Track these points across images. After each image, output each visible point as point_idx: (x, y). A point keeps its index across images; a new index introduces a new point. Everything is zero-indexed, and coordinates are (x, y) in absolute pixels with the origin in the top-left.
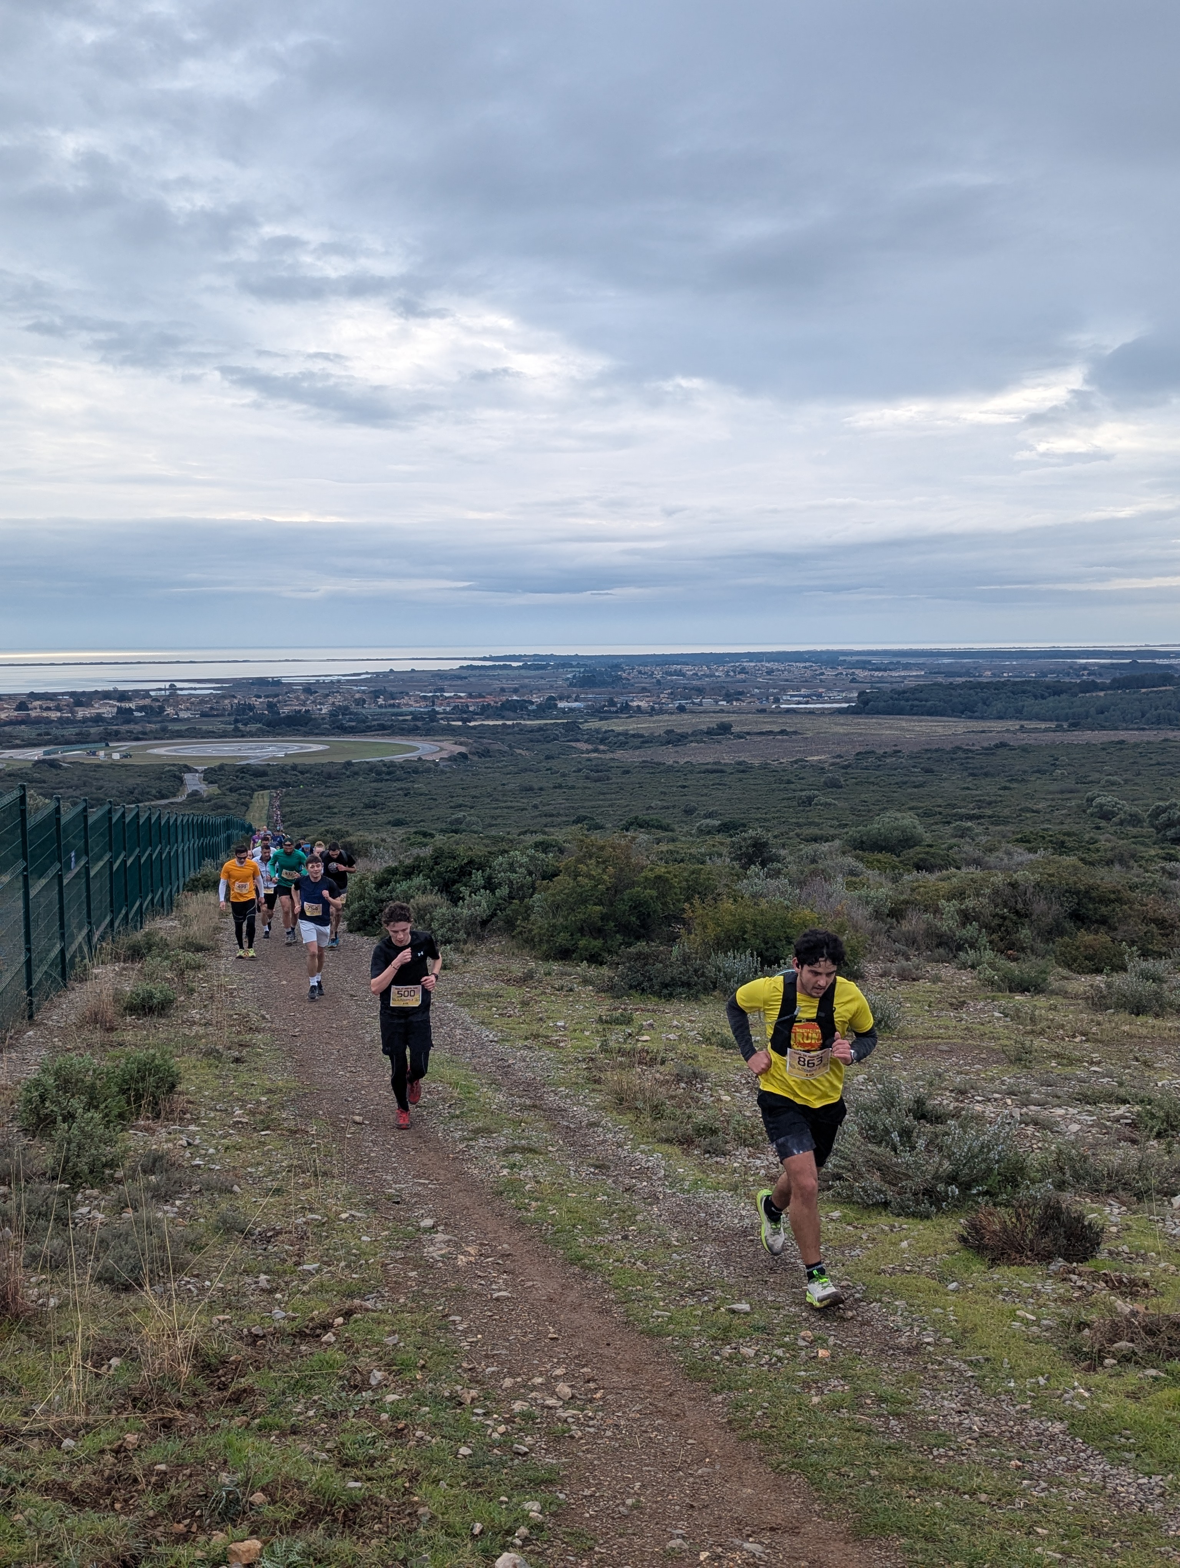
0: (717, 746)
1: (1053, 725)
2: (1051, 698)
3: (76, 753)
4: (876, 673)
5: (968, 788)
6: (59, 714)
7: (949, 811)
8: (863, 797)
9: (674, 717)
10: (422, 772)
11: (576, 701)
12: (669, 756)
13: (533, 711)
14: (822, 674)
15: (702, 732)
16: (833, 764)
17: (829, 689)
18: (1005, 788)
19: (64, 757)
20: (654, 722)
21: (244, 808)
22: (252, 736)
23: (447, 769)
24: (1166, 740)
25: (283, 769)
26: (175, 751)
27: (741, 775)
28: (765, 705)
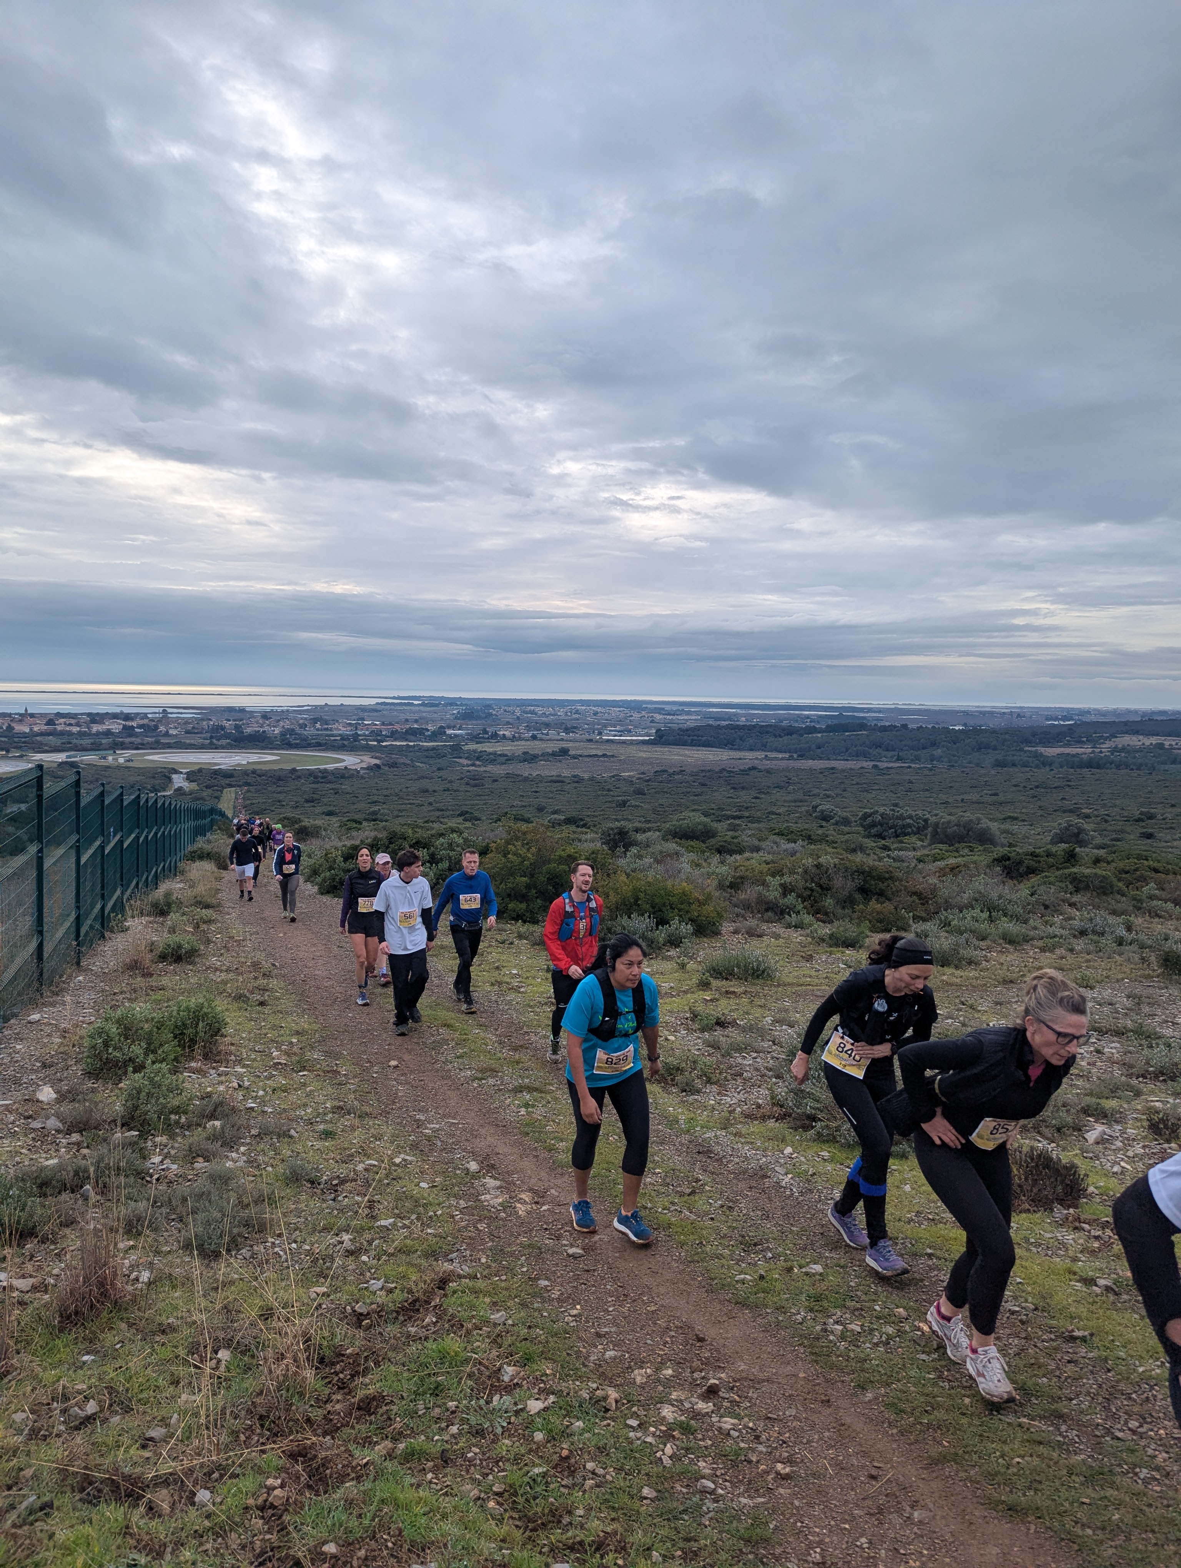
0: (558, 764)
1: (787, 755)
2: (786, 737)
3: (90, 758)
4: (668, 717)
5: (731, 797)
6: (78, 729)
7: (719, 813)
8: (660, 801)
9: (529, 743)
10: (348, 778)
11: (459, 729)
12: (525, 770)
13: (429, 736)
14: (631, 716)
15: (548, 754)
16: (639, 779)
17: (635, 727)
18: (756, 798)
19: (82, 760)
20: (515, 746)
21: (217, 800)
22: (223, 748)
23: (366, 776)
24: (862, 768)
25: (245, 773)
26: (166, 758)
27: (576, 785)
28: (592, 737)
